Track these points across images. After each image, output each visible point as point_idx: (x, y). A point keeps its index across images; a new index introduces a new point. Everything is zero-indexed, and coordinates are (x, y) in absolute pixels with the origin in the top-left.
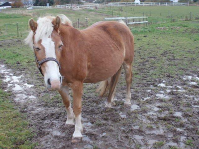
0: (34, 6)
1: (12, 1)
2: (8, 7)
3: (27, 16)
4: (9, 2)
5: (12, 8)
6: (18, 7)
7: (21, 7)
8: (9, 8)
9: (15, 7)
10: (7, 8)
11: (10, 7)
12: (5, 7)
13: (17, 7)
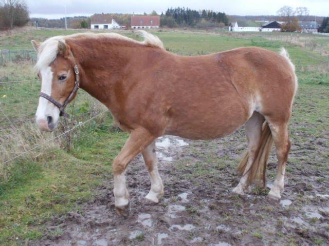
0: (319, 31)
1: (283, 21)
2: (276, 29)
3: (296, 46)
4: (278, 22)
5: (282, 31)
6: (292, 32)
7: (296, 31)
8: (277, 31)
9: (287, 31)
10: (274, 31)
11: (279, 29)
12: (271, 30)
13: (289, 32)
